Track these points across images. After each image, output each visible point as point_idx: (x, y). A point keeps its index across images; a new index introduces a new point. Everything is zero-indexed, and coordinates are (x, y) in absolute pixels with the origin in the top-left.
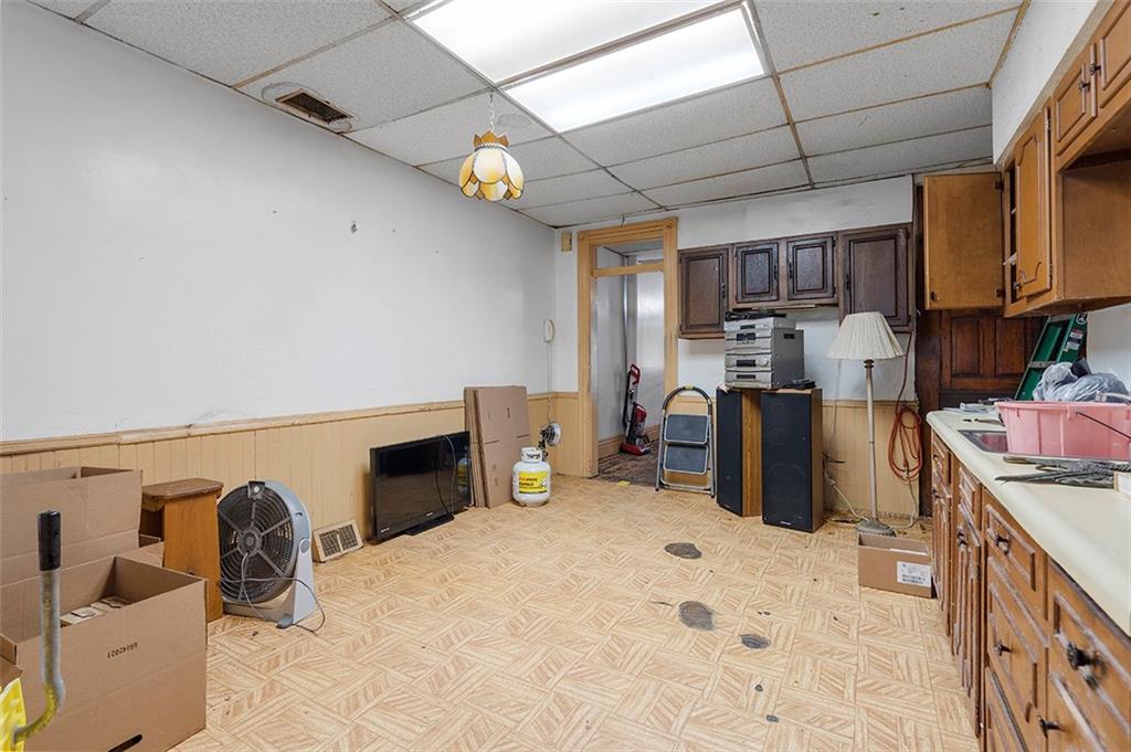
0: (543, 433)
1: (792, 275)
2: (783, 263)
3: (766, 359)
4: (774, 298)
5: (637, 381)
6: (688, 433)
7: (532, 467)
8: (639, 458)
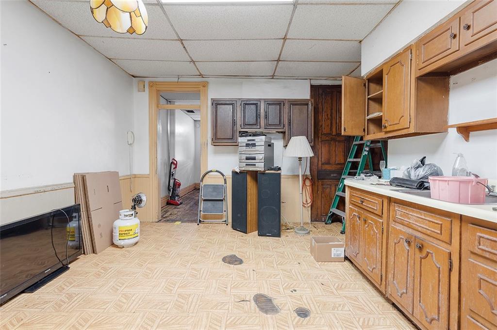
0: (134, 200)
1: (266, 117)
2: (262, 111)
3: (262, 156)
4: (258, 127)
5: (176, 167)
6: (214, 194)
7: (127, 222)
8: (178, 207)
